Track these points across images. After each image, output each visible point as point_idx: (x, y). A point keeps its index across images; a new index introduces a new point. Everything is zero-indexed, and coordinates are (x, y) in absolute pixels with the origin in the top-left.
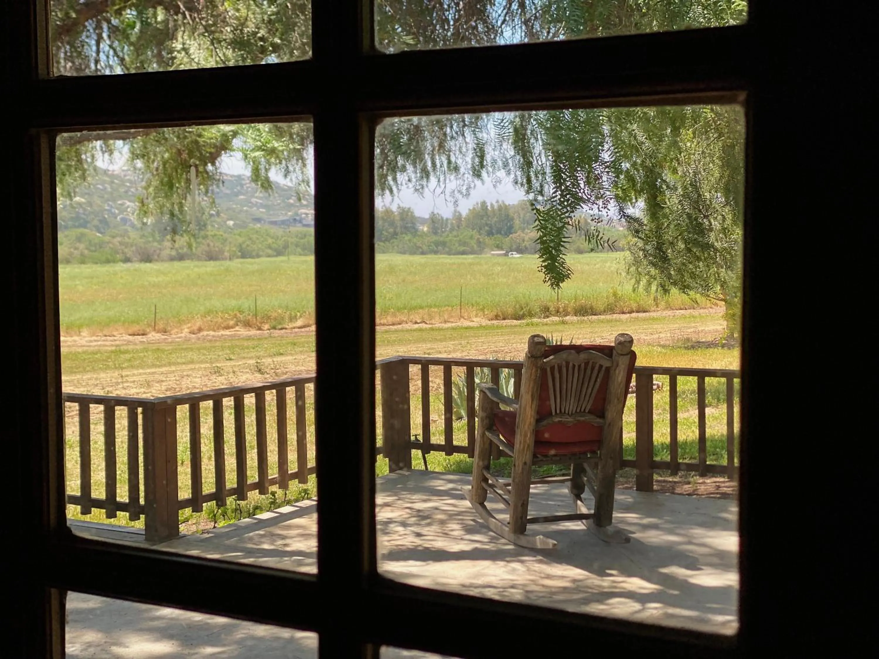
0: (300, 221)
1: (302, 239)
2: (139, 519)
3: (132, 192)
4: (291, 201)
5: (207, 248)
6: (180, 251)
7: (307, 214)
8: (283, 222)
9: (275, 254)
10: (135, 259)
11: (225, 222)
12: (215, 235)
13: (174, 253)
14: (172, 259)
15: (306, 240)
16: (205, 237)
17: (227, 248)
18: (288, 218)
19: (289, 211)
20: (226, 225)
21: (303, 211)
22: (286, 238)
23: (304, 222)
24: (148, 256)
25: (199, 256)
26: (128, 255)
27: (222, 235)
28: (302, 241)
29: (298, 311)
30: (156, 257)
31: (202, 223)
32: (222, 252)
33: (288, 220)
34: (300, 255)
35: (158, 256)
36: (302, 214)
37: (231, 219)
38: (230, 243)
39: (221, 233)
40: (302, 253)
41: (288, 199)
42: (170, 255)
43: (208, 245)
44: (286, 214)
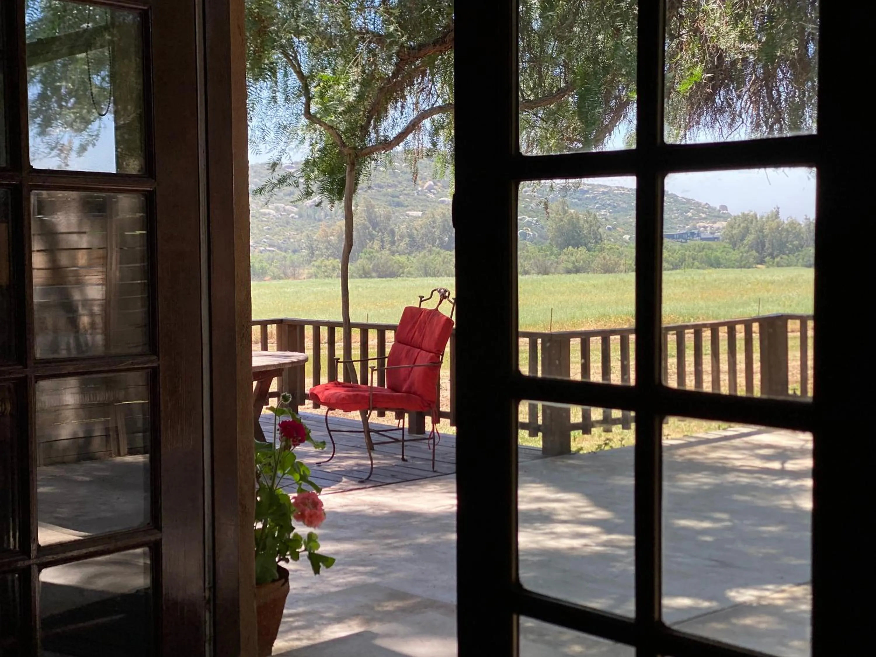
0: (698, 235)
1: (700, 252)
2: (537, 436)
3: (532, 208)
4: (690, 214)
5: (603, 262)
6: (576, 264)
7: (705, 227)
8: (681, 236)
9: (671, 267)
10: (533, 271)
11: (622, 236)
12: (611, 248)
13: (570, 266)
14: (569, 272)
15: (704, 253)
16: (602, 250)
17: (622, 262)
18: (685, 232)
19: (687, 225)
20: (622, 239)
21: (702, 224)
22: (683, 251)
23: (703, 236)
24: (546, 268)
25: (594, 270)
26: (526, 269)
27: (618, 249)
28: (700, 254)
29: (692, 317)
30: (553, 270)
31: (599, 237)
32: (617, 264)
33: (686, 233)
34: (698, 268)
35: (555, 269)
36: (700, 227)
37: (628, 234)
38: (626, 256)
39: (617, 246)
40: (700, 266)
41: (686, 213)
42: (567, 268)
43: (604, 258)
44: (684, 227)
